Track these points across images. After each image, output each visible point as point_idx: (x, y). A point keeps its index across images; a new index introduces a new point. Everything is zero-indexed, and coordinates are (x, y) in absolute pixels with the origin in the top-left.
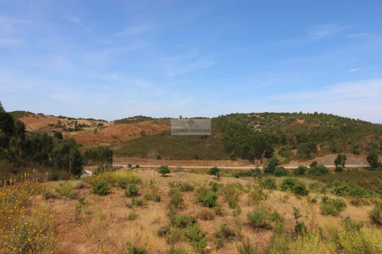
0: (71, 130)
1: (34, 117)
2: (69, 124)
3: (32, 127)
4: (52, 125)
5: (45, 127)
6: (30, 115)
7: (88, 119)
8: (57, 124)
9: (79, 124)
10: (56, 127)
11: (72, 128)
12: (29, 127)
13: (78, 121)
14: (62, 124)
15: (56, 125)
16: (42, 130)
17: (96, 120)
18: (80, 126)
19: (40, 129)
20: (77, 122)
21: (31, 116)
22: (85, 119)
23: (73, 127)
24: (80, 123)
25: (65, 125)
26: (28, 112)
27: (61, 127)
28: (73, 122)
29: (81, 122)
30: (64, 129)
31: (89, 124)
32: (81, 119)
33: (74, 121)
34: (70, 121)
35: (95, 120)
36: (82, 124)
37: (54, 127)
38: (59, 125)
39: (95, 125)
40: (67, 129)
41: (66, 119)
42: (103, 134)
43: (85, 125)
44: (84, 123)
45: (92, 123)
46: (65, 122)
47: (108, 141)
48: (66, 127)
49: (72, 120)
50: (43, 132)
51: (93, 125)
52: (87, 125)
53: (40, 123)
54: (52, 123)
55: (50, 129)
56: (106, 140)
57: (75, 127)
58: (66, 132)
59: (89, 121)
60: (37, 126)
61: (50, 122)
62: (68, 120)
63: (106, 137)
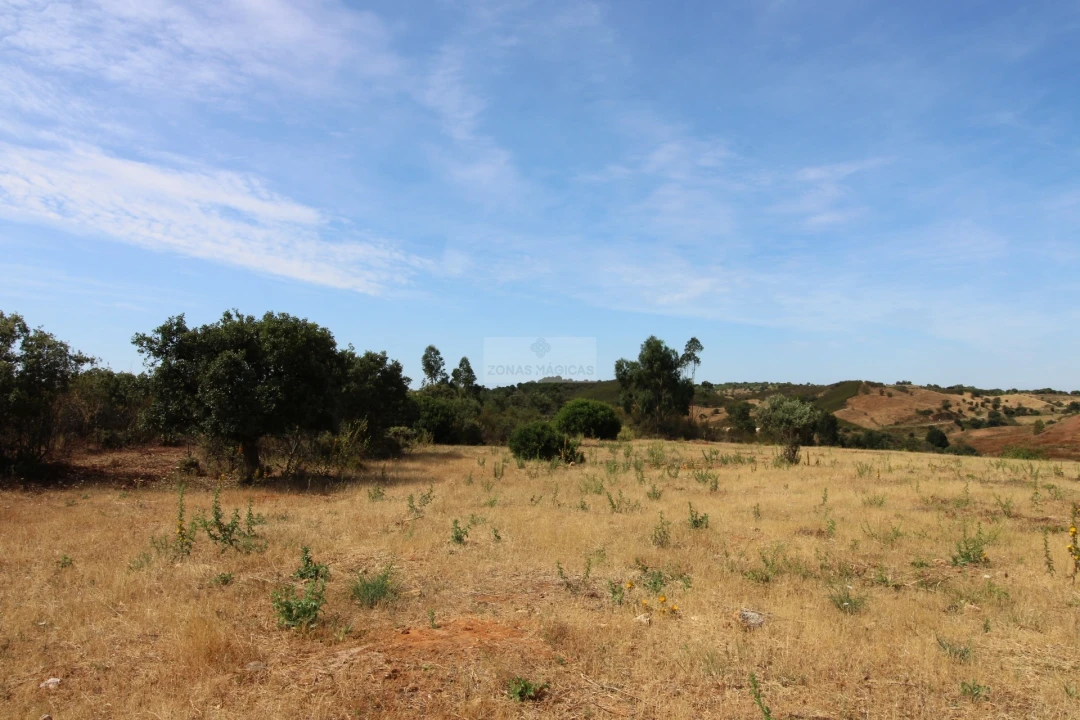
0: (976, 425)
1: (882, 393)
2: (972, 409)
3: (877, 419)
4: (928, 413)
5: (909, 419)
6: (872, 389)
7: (1037, 392)
8: (939, 410)
9: (1005, 408)
10: (936, 418)
11: (980, 418)
12: (872, 419)
13: (1003, 398)
14: (954, 409)
15: (936, 412)
16: (903, 426)
17: (1066, 394)
18: (1009, 412)
19: (897, 423)
20: (998, 400)
21: (875, 392)
22: (1027, 392)
23: (985, 417)
24: (1008, 405)
25: (960, 411)
26: (869, 384)
27: (949, 416)
28: (988, 401)
29: (1011, 402)
30: (959, 423)
31: (1038, 404)
32: (1015, 391)
33: (991, 398)
34: (979, 400)
35: (1061, 393)
36: (1015, 406)
37: (931, 418)
38: (944, 411)
39: (1056, 408)
40: (967, 423)
41: (967, 396)
42: (1062, 434)
43: (1025, 409)
44: (1020, 404)
45: (1049, 401)
46: (962, 403)
47: (1073, 453)
48: (964, 416)
49: (985, 397)
50: (904, 430)
51: (1049, 409)
52: (1031, 410)
53: (896, 408)
54: (926, 408)
55: (922, 422)
56: (1067, 451)
57: (991, 415)
58: (963, 430)
59: (1040, 396)
60: (889, 417)
61: (922, 404)
62: (972, 398)
63: (1067, 442)
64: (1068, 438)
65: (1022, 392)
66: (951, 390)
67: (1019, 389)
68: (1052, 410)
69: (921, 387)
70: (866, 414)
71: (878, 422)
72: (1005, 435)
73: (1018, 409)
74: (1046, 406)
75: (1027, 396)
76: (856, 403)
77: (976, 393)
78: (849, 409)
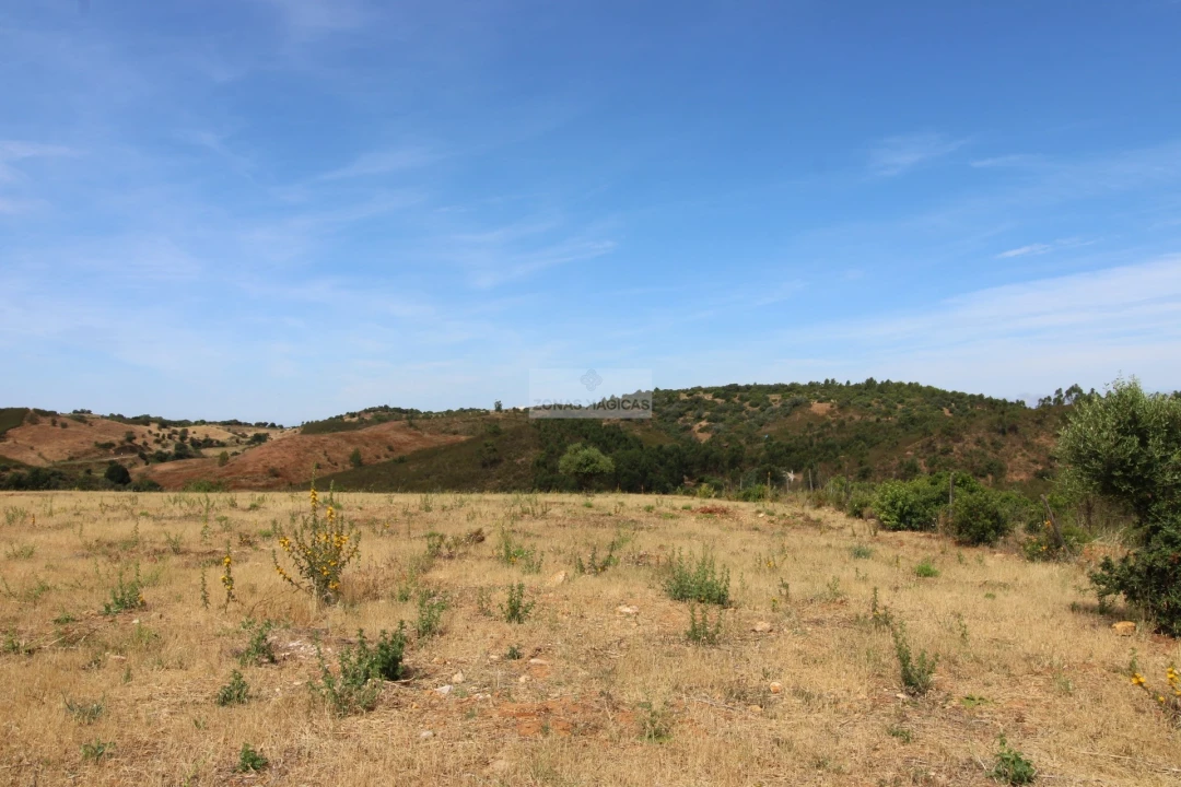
0: (162, 458)
1: (54, 423)
2: (158, 442)
3: (46, 454)
4: (110, 445)
5: (86, 453)
6: (41, 419)
7: (224, 424)
8: (122, 443)
9: (192, 439)
10: (118, 452)
11: (165, 451)
12: (40, 455)
13: (191, 429)
14: (139, 441)
15: (118, 445)
16: (78, 462)
17: (250, 425)
18: (197, 444)
19: (71, 459)
20: (185, 432)
21: (46, 422)
22: (215, 423)
23: (171, 449)
24: (195, 436)
25: (145, 444)
26: (38, 412)
27: (133, 449)
28: (175, 432)
29: (198, 433)
30: (143, 457)
31: (224, 436)
32: (203, 422)
33: (179, 429)
34: (165, 432)
35: (246, 424)
36: (202, 438)
37: (112, 451)
38: (127, 444)
39: (241, 439)
40: (152, 456)
41: (154, 427)
42: (245, 465)
43: (212, 441)
44: (207, 436)
45: (235, 433)
46: (148, 435)
47: (254, 484)
48: (150, 449)
49: (173, 428)
50: (80, 466)
51: (234, 440)
52: (218, 442)
53: (71, 441)
54: (107, 441)
55: (101, 456)
56: (249, 482)
57: (178, 447)
58: (147, 464)
59: (226, 427)
60: (61, 451)
61: (102, 436)
62: (159, 429)
63: (249, 473)
64: (250, 469)
65: (210, 423)
66: (137, 421)
67: (207, 420)
68: (237, 441)
69: (103, 417)
70: (32, 448)
71: (48, 457)
72: (191, 467)
73: (205, 441)
74: (232, 438)
75: (214, 428)
76: (19, 436)
77: (163, 424)
78: (9, 442)
